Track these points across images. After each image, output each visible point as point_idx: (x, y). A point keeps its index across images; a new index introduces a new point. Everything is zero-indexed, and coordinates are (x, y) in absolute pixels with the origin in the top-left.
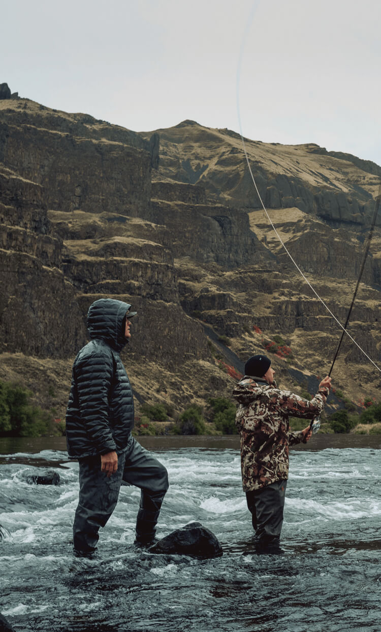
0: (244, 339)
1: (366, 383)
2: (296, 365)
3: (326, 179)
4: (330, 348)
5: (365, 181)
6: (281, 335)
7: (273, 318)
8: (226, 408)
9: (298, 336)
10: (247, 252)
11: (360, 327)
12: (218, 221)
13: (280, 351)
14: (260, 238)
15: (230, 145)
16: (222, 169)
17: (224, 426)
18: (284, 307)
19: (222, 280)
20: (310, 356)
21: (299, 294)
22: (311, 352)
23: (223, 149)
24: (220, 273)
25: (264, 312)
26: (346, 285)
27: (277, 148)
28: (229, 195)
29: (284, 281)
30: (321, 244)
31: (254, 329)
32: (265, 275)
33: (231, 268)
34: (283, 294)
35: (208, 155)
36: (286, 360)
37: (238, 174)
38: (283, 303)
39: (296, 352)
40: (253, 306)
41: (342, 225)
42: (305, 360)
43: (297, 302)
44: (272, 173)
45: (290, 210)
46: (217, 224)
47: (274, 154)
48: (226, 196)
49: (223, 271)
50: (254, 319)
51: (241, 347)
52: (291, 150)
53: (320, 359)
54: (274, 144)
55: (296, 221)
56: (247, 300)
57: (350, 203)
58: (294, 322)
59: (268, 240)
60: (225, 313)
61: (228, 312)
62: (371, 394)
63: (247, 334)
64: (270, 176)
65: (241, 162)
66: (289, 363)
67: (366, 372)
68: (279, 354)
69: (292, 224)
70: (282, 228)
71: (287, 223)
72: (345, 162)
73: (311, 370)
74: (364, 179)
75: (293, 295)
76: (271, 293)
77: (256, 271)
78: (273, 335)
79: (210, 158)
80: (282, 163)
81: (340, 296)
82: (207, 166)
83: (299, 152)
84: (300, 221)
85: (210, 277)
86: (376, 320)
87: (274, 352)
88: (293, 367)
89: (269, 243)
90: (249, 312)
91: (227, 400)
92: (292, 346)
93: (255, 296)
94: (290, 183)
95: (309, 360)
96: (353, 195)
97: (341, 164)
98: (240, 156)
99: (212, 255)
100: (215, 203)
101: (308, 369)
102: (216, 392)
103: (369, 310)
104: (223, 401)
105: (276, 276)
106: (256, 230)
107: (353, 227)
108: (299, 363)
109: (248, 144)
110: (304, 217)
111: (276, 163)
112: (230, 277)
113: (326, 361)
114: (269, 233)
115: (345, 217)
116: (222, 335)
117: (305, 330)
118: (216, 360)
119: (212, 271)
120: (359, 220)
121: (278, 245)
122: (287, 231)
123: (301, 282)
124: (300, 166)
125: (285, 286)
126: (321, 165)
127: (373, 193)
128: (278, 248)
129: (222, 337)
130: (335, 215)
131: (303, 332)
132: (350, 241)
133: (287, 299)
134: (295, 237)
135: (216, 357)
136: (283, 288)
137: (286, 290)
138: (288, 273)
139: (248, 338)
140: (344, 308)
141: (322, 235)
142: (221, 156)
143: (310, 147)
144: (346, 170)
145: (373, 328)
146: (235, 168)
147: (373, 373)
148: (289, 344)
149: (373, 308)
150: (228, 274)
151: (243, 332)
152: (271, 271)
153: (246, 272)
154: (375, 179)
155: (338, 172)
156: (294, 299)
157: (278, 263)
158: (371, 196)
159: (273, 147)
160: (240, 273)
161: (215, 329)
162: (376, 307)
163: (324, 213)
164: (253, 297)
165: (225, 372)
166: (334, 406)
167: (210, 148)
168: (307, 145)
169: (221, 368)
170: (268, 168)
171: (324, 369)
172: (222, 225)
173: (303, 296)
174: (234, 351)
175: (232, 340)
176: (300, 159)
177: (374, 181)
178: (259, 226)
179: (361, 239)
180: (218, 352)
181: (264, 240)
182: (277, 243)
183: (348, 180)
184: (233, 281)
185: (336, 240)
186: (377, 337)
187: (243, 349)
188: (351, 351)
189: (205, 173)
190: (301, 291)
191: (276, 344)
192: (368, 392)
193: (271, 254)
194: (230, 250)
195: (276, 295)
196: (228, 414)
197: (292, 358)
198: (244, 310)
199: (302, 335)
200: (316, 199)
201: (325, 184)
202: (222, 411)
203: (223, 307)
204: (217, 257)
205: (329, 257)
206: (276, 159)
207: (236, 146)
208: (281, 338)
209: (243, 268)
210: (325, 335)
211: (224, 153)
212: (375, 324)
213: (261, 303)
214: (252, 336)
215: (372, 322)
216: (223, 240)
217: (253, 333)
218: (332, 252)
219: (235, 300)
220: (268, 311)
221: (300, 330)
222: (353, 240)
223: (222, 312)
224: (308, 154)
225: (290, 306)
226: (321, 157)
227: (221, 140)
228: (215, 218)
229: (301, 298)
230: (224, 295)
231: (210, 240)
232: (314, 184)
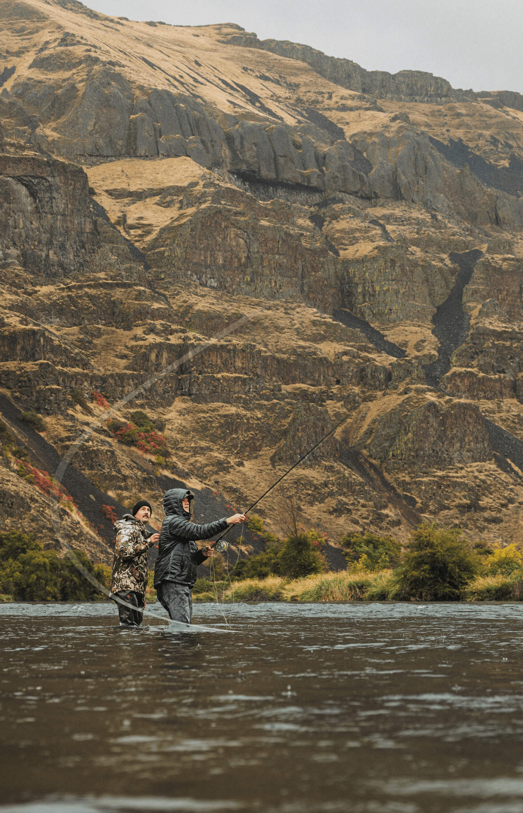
0: (72, 418)
1: (311, 504)
2: (173, 468)
3: (253, 98)
4: (242, 436)
5: (332, 103)
6: (147, 412)
7: (133, 377)
8: (24, 551)
9: (180, 413)
10: (83, 247)
11: (304, 395)
12: (26, 186)
13: (143, 442)
14: (113, 218)
15: (60, 27)
16: (42, 77)
17: (17, 584)
18: (153, 356)
19: (33, 302)
20: (202, 451)
21: (183, 331)
22: (203, 444)
23: (45, 36)
24: (30, 288)
25: (114, 365)
26: (280, 313)
27: (159, 32)
28: (55, 129)
29: (156, 306)
30: (232, 232)
31: (92, 398)
32: (118, 294)
33: (51, 278)
34: (152, 330)
35: (15, 48)
36: (153, 458)
37: (73, 88)
38: (152, 347)
39: (175, 443)
40: (94, 354)
41: (281, 192)
42: (192, 460)
43: (179, 346)
44: (141, 88)
45: (175, 161)
46: (24, 190)
47: (149, 46)
48: (48, 132)
49: (34, 285)
50: (93, 379)
51: (64, 434)
52: (187, 36)
53: (221, 457)
54: (151, 24)
55: (185, 184)
56: (81, 341)
57: (298, 147)
58: (172, 384)
59: (130, 221)
60: (36, 368)
61: (41, 364)
62: (318, 525)
63: (78, 407)
64: (137, 93)
65: (80, 63)
66: (160, 464)
67: (310, 483)
68: (141, 447)
69: (179, 190)
70: (157, 198)
71: (169, 188)
72: (292, 62)
73: (202, 478)
74: (330, 98)
75: (172, 332)
76: (128, 328)
77: (101, 285)
78: (132, 411)
79: (19, 54)
80: (163, 65)
81: (268, 333)
82: (13, 70)
83: (202, 41)
84: (194, 184)
85: (8, 296)
86: (338, 382)
87: (132, 443)
88: (166, 473)
89: (132, 227)
90: (85, 365)
91: (26, 537)
92: (167, 433)
93: (99, 334)
94: (177, 108)
95: (201, 459)
96: (305, 131)
97: (286, 67)
98: (79, 51)
99: (14, 252)
100: (23, 148)
101: (198, 476)
102: (8, 521)
103: (323, 361)
104: (20, 539)
105: (139, 296)
106: (105, 202)
107: (303, 196)
108: (180, 465)
109: (97, 23)
110: (203, 177)
111: (152, 65)
112: (48, 296)
113: (233, 461)
114: (132, 207)
115: (287, 175)
116: (27, 409)
117: (193, 400)
118: (13, 459)
119: (13, 284)
120: (314, 182)
121: (149, 233)
122: (168, 205)
123: (191, 307)
124: (201, 70)
125: (156, 315)
126: (245, 69)
127: (345, 128)
128: (148, 238)
129: (28, 414)
130: (266, 173)
131: (189, 404)
132: (294, 224)
133: (159, 340)
134: (182, 216)
135: (14, 454)
136: (153, 318)
137: (158, 323)
138: (166, 289)
139: (80, 417)
140: (273, 358)
141: (236, 214)
142: (42, 50)
143: (225, 30)
144: (294, 80)
145: (331, 398)
146: (67, 74)
147: (326, 484)
148: (161, 428)
149: (331, 358)
150: (44, 290)
151: (71, 405)
152: (130, 286)
153: (80, 287)
154: (352, 98)
155: (277, 82)
156: (174, 340)
157: (147, 267)
158: (341, 133)
159: (151, 30)
160: (69, 289)
161: (16, 398)
162: (338, 356)
163: (244, 167)
164: (93, 335)
165: (30, 482)
166: (243, 548)
167: (20, 32)
168: (219, 27)
169: (21, 474)
170: (134, 77)
171: (229, 477)
172: (33, 194)
173: (191, 334)
174: (51, 442)
175: (48, 419)
176: (203, 57)
177: (349, 103)
178: (112, 193)
179: (318, 220)
180: (19, 443)
181: (122, 220)
182: (147, 229)
183: (299, 100)
184: (54, 304)
185: (264, 223)
186: (337, 415)
187: (69, 439)
188: (283, 442)
189: (8, 85)
190: (190, 325)
191: (133, 426)
192: (314, 521)
193: (134, 250)
194: (50, 243)
195: (139, 331)
196: (24, 563)
197: (166, 454)
198: (75, 362)
199: (188, 411)
200: (229, 139)
201: (250, 108)
202: (15, 558)
203: (31, 356)
204: (24, 254)
205: (248, 258)
206: (154, 56)
207: (71, 28)
208: (146, 417)
209: (75, 278)
210: (233, 410)
211: (47, 43)
212: (335, 389)
213: (108, 346)
214: (88, 411)
215: (329, 385)
216: (35, 224)
217: (91, 405)
218: (255, 247)
219: (56, 343)
220: (123, 362)
221: (184, 401)
222: (300, 221)
223: (30, 366)
224: (220, 46)
225: (165, 355)
226: (247, 53)
227: (42, 17)
228: (19, 179)
229: (187, 338)
230: (34, 333)
231: (11, 222)
232: (227, 109)
